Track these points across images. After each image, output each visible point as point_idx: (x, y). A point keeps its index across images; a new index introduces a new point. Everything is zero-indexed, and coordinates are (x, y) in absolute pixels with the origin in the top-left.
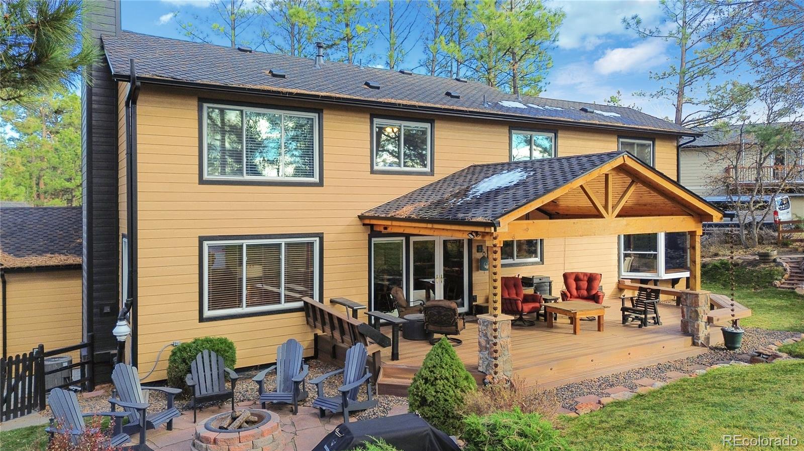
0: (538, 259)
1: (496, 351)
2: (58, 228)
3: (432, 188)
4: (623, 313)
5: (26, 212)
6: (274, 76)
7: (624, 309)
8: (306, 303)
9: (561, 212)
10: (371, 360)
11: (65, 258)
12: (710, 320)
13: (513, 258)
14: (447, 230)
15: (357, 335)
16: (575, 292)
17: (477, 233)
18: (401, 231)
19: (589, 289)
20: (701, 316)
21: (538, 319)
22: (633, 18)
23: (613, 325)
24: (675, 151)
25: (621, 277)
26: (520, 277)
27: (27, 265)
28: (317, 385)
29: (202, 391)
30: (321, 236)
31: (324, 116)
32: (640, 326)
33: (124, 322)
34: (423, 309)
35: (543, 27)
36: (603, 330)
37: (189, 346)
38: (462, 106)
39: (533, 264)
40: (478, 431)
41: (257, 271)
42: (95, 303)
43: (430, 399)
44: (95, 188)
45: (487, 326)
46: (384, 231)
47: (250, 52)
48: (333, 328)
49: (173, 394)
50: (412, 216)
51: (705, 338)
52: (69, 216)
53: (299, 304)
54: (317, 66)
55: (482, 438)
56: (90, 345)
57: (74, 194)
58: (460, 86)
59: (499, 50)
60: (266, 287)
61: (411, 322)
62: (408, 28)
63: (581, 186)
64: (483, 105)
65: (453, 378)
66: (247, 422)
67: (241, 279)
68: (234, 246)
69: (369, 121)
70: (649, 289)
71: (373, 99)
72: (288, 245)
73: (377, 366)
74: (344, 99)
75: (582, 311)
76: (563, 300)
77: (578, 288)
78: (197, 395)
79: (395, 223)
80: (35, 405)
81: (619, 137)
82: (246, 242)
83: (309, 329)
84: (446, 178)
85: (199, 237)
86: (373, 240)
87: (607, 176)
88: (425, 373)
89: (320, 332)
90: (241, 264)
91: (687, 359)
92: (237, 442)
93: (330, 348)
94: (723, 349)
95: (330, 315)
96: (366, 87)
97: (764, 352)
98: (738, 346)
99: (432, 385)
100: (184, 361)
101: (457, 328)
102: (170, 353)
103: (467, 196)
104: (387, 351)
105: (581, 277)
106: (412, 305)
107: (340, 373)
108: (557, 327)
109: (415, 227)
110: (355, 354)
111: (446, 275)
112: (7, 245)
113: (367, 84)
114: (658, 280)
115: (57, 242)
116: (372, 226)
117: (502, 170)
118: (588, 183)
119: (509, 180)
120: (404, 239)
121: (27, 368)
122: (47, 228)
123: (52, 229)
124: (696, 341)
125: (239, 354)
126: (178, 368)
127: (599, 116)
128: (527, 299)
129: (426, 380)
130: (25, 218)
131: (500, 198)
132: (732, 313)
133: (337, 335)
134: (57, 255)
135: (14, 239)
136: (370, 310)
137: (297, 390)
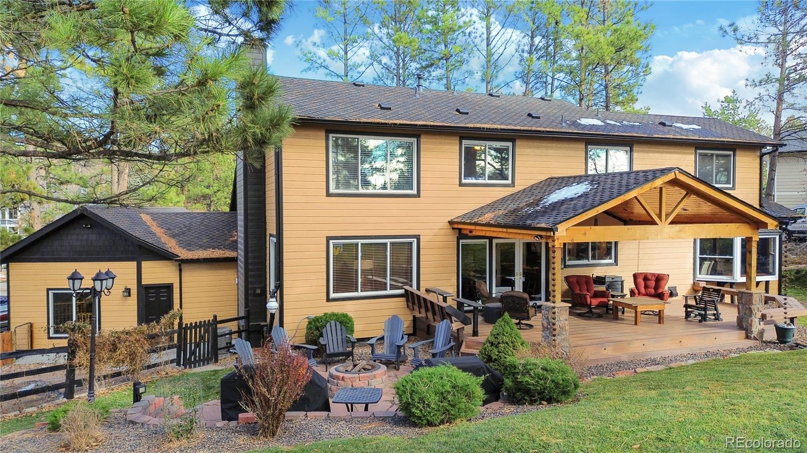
0: (612, 261)
1: (554, 330)
2: (215, 228)
3: (512, 197)
4: (686, 309)
5: (191, 216)
6: (382, 108)
7: (687, 306)
8: (406, 290)
9: (634, 219)
10: (456, 335)
11: (223, 252)
12: (763, 317)
13: (588, 260)
14: (519, 234)
15: (444, 314)
16: (643, 290)
17: (541, 236)
18: (483, 234)
19: (657, 287)
20: (754, 313)
21: (607, 312)
22: (730, 26)
23: (676, 319)
24: (758, 161)
25: (696, 279)
26: (594, 276)
27: (196, 257)
28: (414, 348)
29: (330, 350)
30: (418, 237)
31: (421, 140)
32: (700, 321)
33: (274, 299)
34: (502, 299)
35: (632, 40)
36: (663, 323)
37: (321, 318)
38: (540, 126)
39: (607, 265)
40: (515, 366)
41: (369, 264)
42: (250, 286)
43: (494, 357)
44: (249, 199)
45: (548, 311)
46: (470, 234)
47: (363, 86)
48: (427, 310)
49: (312, 349)
50: (491, 222)
51: (758, 333)
52: (223, 219)
53: (401, 291)
54: (417, 96)
55: (517, 371)
56: (247, 318)
57: (212, 199)
58: (543, 105)
59: (589, 64)
60: (375, 278)
61: (491, 309)
62: (504, 46)
63: (636, 197)
64: (561, 124)
65: (512, 343)
66: (364, 369)
67: (357, 271)
68: (352, 244)
69: (458, 142)
70: (712, 288)
71: (462, 125)
72: (392, 244)
73: (460, 340)
74: (437, 126)
75: (643, 305)
76: (631, 296)
77: (646, 287)
78: (328, 352)
79: (478, 228)
80: (211, 359)
81: (697, 148)
82: (360, 241)
83: (408, 311)
84: (525, 189)
85: (327, 237)
86: (461, 241)
87: (661, 188)
88: (492, 339)
89: (418, 315)
90: (357, 259)
91: (737, 349)
92: (358, 380)
93: (425, 327)
94: (775, 343)
95: (425, 300)
96: (457, 113)
97: (801, 343)
98: (789, 340)
99: (496, 347)
100: (317, 328)
101: (528, 314)
102: (307, 323)
103: (538, 205)
104: (469, 329)
105: (650, 277)
106: (494, 296)
107: (430, 343)
108: (623, 319)
109: (494, 231)
110: (442, 328)
111: (526, 274)
112: (182, 242)
113: (458, 110)
114: (734, 283)
115: (215, 240)
116: (460, 230)
117: (573, 182)
118: (642, 195)
119: (575, 192)
120: (487, 241)
121: (206, 331)
122: (206, 229)
123: (211, 230)
124: (749, 335)
125: (357, 327)
126: (313, 333)
127: (677, 129)
128: (597, 295)
129: (492, 344)
130: (191, 221)
131: (563, 208)
132: (785, 311)
133: (430, 315)
134: (217, 250)
135: (185, 237)
136: (458, 297)
137: (399, 352)
